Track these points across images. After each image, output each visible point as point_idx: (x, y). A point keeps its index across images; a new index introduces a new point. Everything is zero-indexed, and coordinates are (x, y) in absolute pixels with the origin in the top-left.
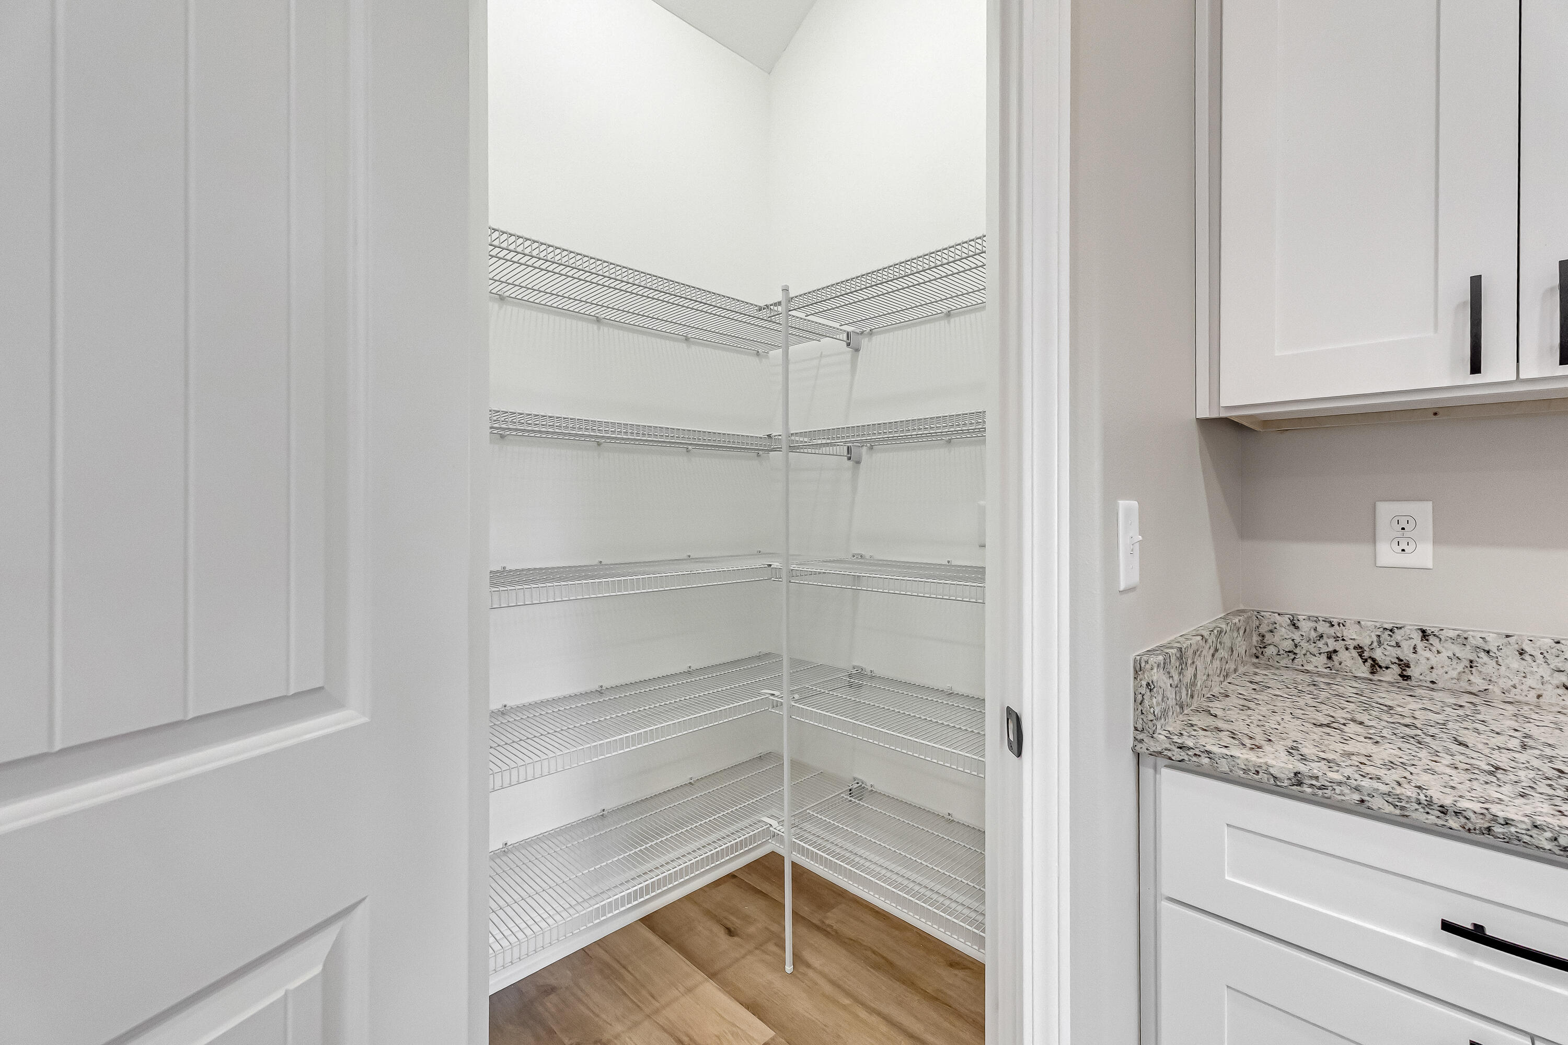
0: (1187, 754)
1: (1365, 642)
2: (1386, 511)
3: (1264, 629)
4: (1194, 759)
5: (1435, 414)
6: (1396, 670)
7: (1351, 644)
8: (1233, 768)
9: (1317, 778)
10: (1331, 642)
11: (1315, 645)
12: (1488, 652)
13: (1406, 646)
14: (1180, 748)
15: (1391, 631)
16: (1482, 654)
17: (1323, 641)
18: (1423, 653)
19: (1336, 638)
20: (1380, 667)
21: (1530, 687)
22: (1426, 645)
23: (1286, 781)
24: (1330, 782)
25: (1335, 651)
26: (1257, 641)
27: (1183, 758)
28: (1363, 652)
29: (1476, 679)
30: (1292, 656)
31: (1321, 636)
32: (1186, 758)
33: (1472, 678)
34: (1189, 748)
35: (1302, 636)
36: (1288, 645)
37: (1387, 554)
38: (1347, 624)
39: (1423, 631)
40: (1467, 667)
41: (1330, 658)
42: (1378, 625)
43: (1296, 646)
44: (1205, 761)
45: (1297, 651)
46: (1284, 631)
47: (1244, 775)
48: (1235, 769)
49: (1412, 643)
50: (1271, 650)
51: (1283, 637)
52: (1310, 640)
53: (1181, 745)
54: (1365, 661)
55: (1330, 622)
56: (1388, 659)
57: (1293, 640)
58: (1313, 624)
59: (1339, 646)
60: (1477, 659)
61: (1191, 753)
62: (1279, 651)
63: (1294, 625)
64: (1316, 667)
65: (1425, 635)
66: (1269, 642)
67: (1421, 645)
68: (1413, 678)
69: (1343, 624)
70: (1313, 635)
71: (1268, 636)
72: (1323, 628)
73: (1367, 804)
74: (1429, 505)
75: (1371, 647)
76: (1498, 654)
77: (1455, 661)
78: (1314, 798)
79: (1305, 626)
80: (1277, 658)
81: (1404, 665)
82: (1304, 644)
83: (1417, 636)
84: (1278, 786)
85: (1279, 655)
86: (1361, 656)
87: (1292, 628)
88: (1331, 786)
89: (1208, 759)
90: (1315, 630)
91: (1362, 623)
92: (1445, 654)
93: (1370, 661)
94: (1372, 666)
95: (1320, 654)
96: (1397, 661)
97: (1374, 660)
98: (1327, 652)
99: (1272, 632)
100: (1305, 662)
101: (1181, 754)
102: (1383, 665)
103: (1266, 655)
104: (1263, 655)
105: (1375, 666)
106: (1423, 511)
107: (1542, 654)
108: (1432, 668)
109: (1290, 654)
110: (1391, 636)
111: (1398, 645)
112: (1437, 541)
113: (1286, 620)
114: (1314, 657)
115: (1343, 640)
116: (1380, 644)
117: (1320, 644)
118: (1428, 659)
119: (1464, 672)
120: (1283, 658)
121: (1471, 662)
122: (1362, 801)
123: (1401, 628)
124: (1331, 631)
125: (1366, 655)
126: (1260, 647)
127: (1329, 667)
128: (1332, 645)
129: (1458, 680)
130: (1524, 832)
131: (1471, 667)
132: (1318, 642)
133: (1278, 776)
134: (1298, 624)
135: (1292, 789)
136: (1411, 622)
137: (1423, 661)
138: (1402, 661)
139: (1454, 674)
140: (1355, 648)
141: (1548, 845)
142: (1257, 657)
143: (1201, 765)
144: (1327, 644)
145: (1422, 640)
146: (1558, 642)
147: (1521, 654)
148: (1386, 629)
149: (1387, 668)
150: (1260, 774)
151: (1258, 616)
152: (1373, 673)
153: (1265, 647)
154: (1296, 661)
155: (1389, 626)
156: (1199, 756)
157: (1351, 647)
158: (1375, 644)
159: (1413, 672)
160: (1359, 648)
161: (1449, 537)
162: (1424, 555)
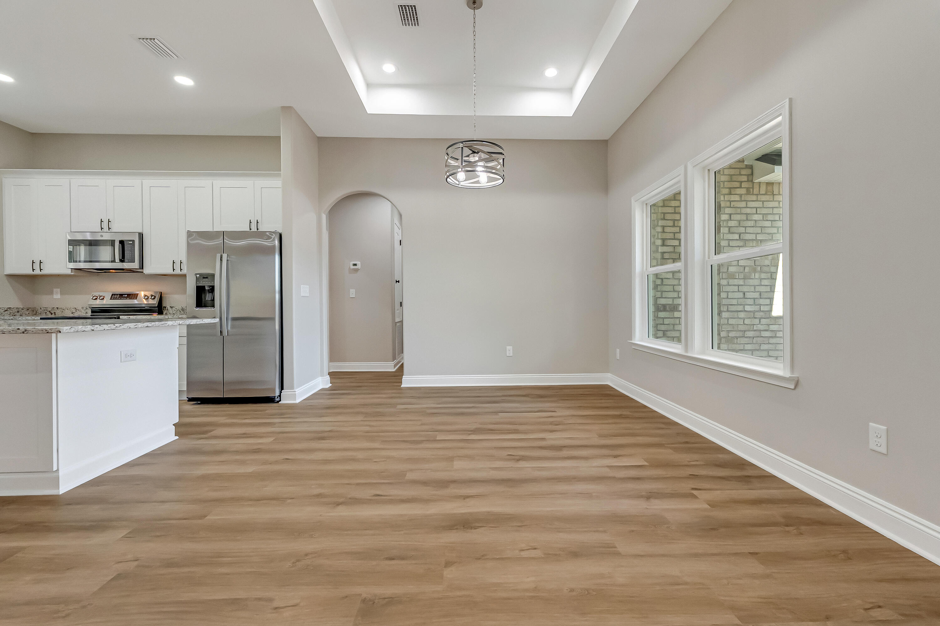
1: (50, 310)
2: (55, 290)
18: (57, 311)
37: (55, 296)
50: (38, 313)
51: (39, 311)
55: (45, 306)
60: (63, 311)
65: (57, 308)
69: (47, 306)
72: (45, 309)
74: (59, 289)
79: (42, 308)
81: (55, 313)
91: (50, 306)
94: (51, 314)
106: (59, 290)
112: (61, 294)
116: (52, 310)
123: (55, 307)
128: (46, 311)
151: (35, 307)
160: (49, 311)
161: (62, 294)
162: (59, 296)
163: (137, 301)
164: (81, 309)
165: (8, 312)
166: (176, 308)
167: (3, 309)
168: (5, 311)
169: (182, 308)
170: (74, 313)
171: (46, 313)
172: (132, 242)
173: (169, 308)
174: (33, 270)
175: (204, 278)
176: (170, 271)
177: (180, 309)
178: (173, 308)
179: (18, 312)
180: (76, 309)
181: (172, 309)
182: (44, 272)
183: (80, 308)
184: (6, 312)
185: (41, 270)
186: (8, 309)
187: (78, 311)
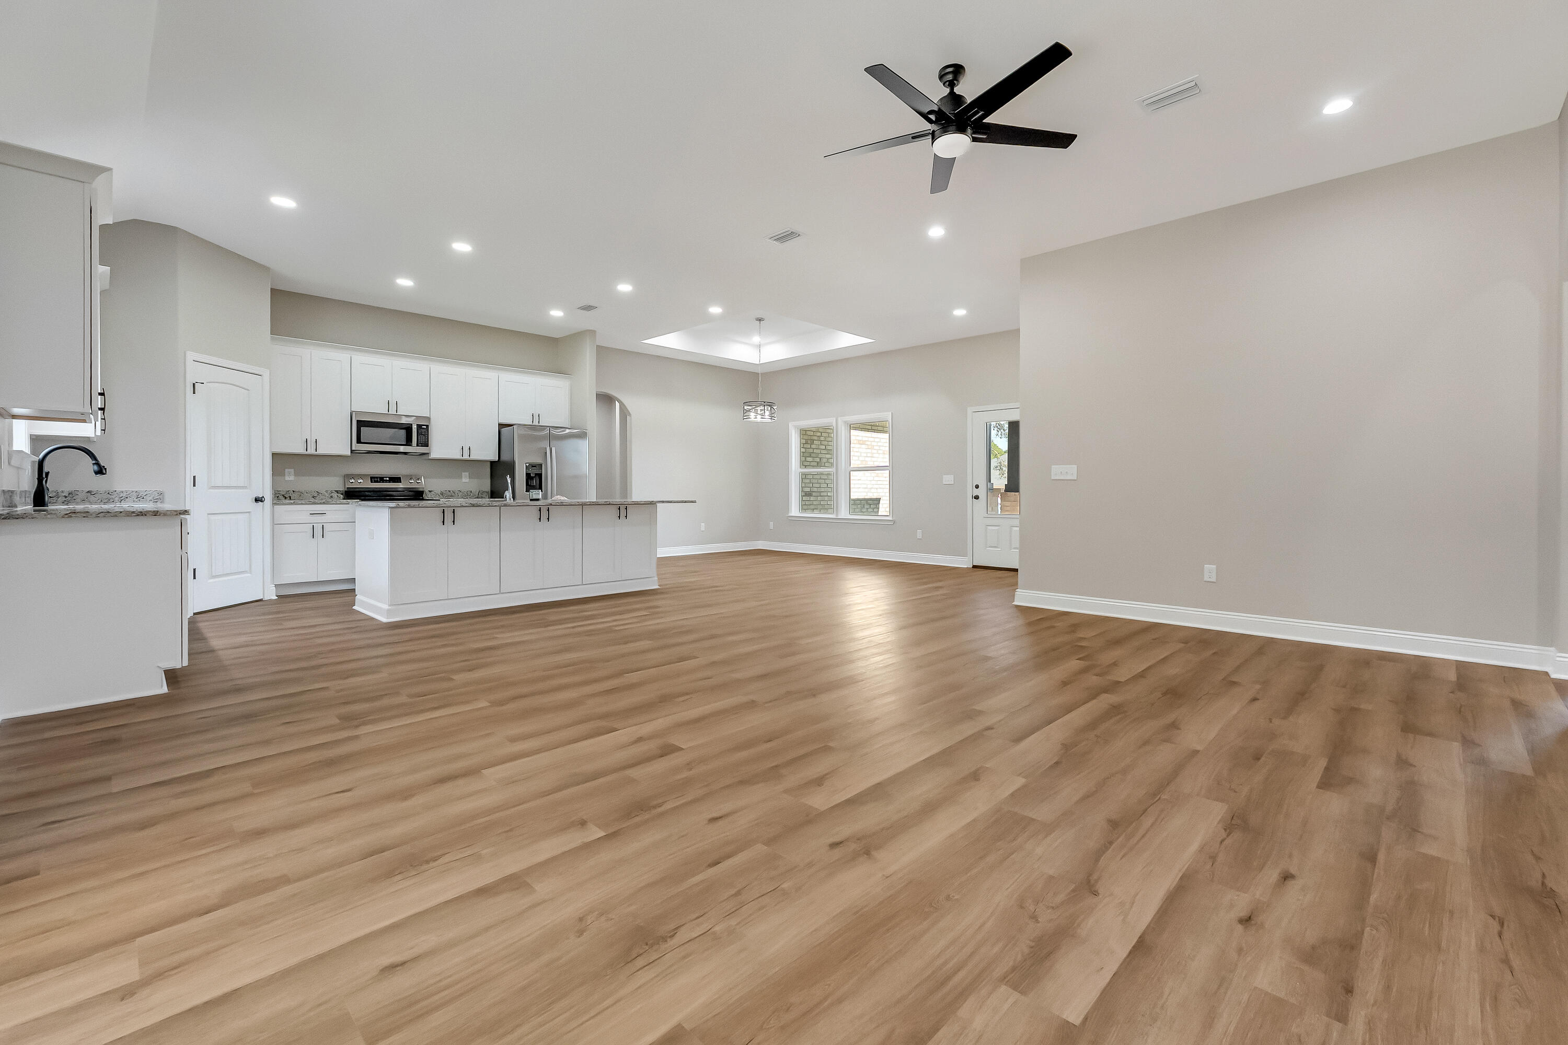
1: (283, 494)
2: (287, 470)
13: (291, 493)
37: (287, 478)
59: (279, 495)
74: (292, 469)
81: (290, 497)
136: (291, 489)
148: (287, 491)
160: (283, 495)
161: (296, 474)
162: (292, 478)
163: (403, 485)
164: (325, 493)
170: (316, 497)
171: (278, 497)
173: (428, 492)
175: (533, 466)
176: (458, 456)
180: (317, 492)
182: (320, 452)
183: (323, 491)
187: (320, 495)
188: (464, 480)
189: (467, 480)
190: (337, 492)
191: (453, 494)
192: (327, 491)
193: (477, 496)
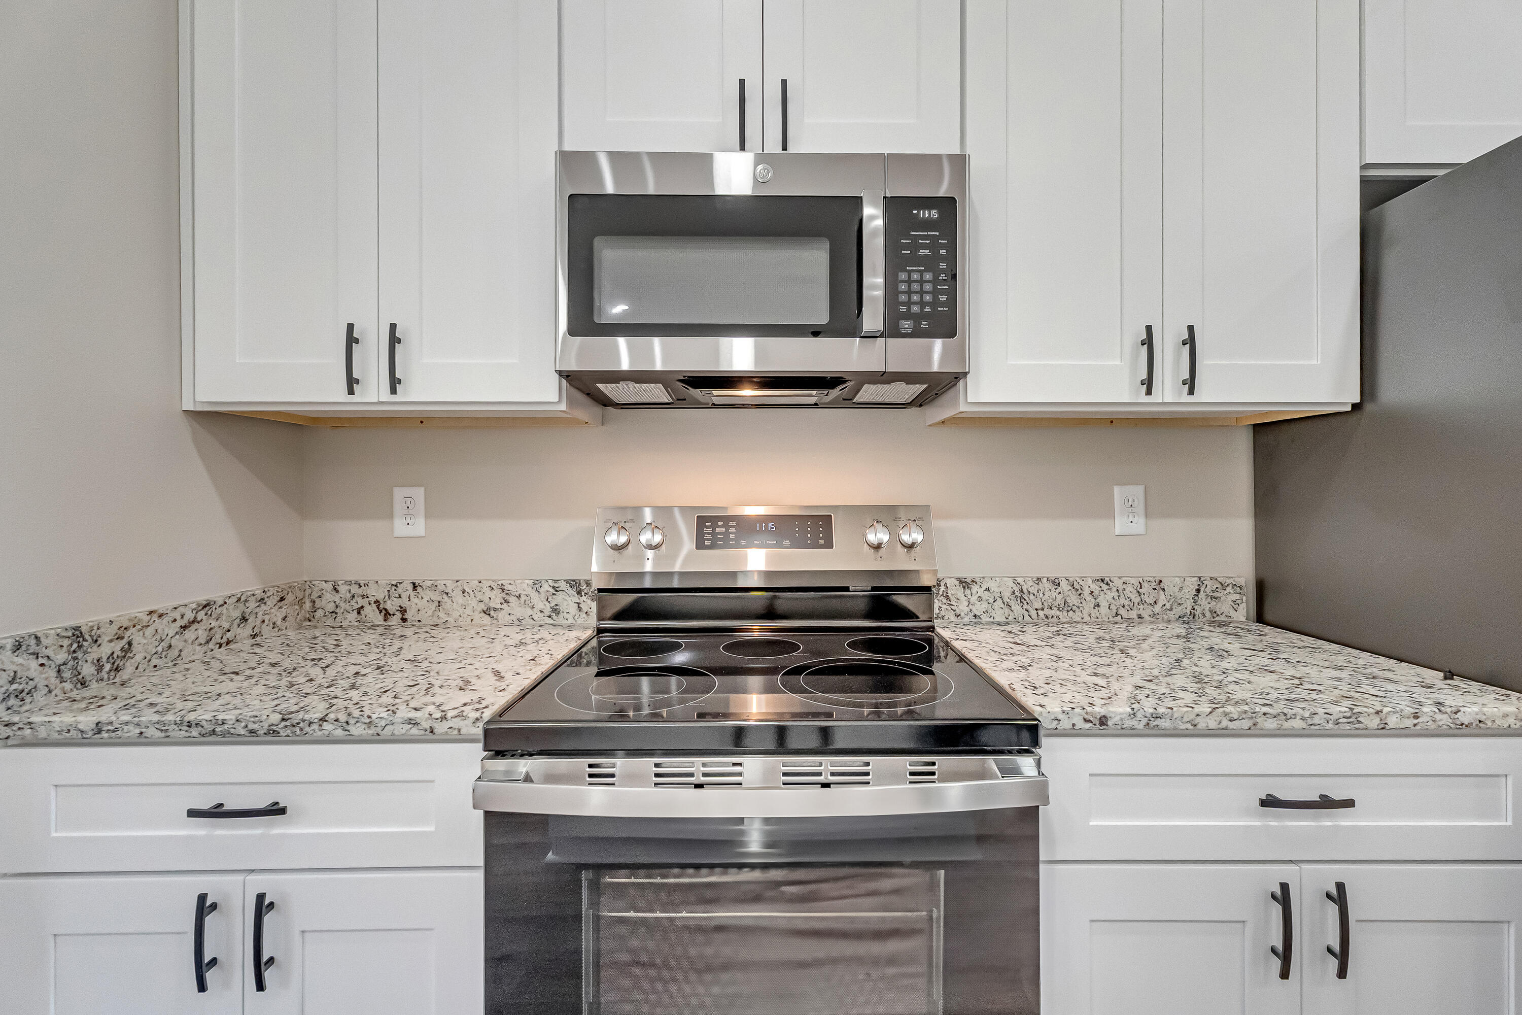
0: (13, 730)
1: (380, 596)
2: (399, 494)
3: (315, 596)
4: (19, 733)
5: (422, 422)
6: (399, 615)
7: (372, 599)
8: (50, 733)
9: (111, 723)
10: (360, 600)
11: (349, 603)
12: (447, 594)
13: (405, 596)
14: (6, 725)
15: (396, 586)
16: (445, 596)
17: (354, 600)
18: (414, 600)
19: (363, 596)
20: (390, 615)
21: (468, 615)
22: (416, 594)
23: (90, 733)
24: (121, 724)
25: (362, 607)
26: (310, 607)
27: (8, 735)
28: (379, 605)
29: (442, 615)
30: (334, 616)
31: (353, 596)
32: (11, 734)
33: (440, 614)
34: (14, 724)
35: (341, 598)
36: (331, 607)
37: (400, 527)
38: (370, 585)
39: (414, 584)
40: (437, 606)
41: (359, 613)
42: (388, 582)
43: (337, 607)
44: (27, 732)
45: (337, 611)
46: (329, 596)
47: (59, 736)
48: (52, 733)
49: (407, 593)
50: (319, 613)
51: (328, 602)
52: (346, 600)
53: (7, 723)
54: (381, 612)
55: (359, 584)
56: (394, 608)
57: (335, 602)
58: (348, 587)
59: (364, 602)
60: (442, 600)
61: (15, 728)
62: (325, 613)
63: (335, 589)
64: (350, 622)
65: (415, 587)
66: (318, 606)
67: (413, 594)
68: (408, 620)
69: (367, 584)
70: (349, 595)
71: (318, 601)
72: (355, 589)
73: (144, 735)
74: (422, 489)
75: (384, 600)
76: (453, 594)
77: (431, 603)
78: (110, 740)
79: (343, 589)
80: (324, 619)
81: (403, 611)
82: (342, 604)
83: (410, 587)
84: (84, 738)
85: (326, 616)
86: (378, 608)
87: (334, 592)
88: (121, 727)
89: (30, 730)
90: (350, 591)
91: (379, 582)
92: (426, 598)
93: (384, 611)
94: (385, 615)
95: (353, 610)
96: (399, 608)
97: (386, 610)
98: (357, 609)
99: (320, 597)
100: (343, 619)
101: (7, 731)
102: (392, 613)
103: (316, 617)
104: (314, 618)
105: (387, 615)
106: (419, 493)
107: (473, 591)
108: (419, 610)
109: (333, 614)
110: (395, 590)
111: (400, 596)
112: (428, 516)
113: (329, 586)
114: (348, 614)
115: (368, 597)
116: (389, 597)
117: (353, 602)
118: (416, 604)
119: (435, 610)
120: (328, 618)
121: (439, 602)
122: (141, 733)
123: (401, 583)
124: (360, 591)
125: (381, 606)
126: (312, 612)
127: (359, 621)
128: (361, 602)
129: (432, 616)
130: (231, 726)
131: (439, 606)
132: (351, 601)
133: (84, 730)
134: (339, 588)
135: (95, 738)
136: (409, 577)
137: (414, 606)
138: (402, 608)
139: (430, 613)
140: (375, 602)
141: (242, 732)
142: (310, 621)
143: (23, 738)
144: (357, 602)
145: (413, 591)
146: (480, 582)
147: (463, 593)
148: (393, 585)
149: (394, 615)
150: (71, 732)
151: (311, 585)
152: (385, 620)
153: (315, 611)
154: (337, 619)
155: (394, 583)
156: (23, 728)
157: (372, 602)
158: (387, 597)
159: (408, 616)
160: (377, 602)
161: (433, 512)
162: (419, 527)
165: (201, 632)
166: (988, 590)
167: (178, 617)
168: (184, 628)
169: (1016, 588)
170: (495, 610)
172: (934, 214)
173: (956, 591)
174: (352, 383)
177: (1007, 594)
178: (975, 588)
179: (244, 619)
180: (503, 590)
181: (968, 592)
183: (524, 587)
184: (189, 634)
185: (394, 383)
186: (201, 615)
187: (512, 599)
188: (1120, 525)
189: (1140, 525)
190: (576, 586)
191: (1073, 600)
192: (537, 584)
193: (1189, 604)
